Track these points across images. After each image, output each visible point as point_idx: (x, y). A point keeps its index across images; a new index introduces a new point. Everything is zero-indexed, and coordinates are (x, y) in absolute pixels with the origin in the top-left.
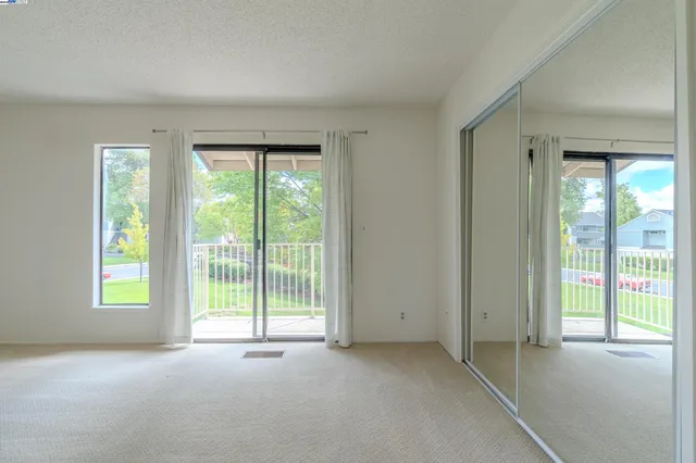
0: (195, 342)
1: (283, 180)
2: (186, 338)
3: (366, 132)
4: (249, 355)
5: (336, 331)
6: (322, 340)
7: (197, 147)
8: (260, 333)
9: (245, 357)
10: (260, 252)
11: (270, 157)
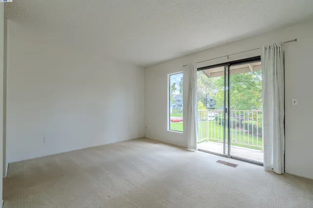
0: (199, 150)
1: (255, 76)
2: (195, 148)
3: (296, 40)
4: (219, 162)
5: (272, 163)
6: (261, 165)
7: (199, 69)
8: (227, 153)
9: (217, 162)
10: (227, 114)
11: (232, 68)
